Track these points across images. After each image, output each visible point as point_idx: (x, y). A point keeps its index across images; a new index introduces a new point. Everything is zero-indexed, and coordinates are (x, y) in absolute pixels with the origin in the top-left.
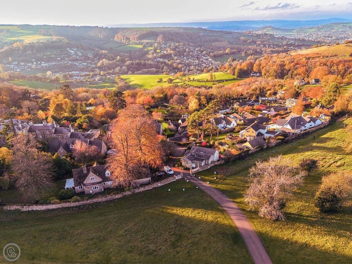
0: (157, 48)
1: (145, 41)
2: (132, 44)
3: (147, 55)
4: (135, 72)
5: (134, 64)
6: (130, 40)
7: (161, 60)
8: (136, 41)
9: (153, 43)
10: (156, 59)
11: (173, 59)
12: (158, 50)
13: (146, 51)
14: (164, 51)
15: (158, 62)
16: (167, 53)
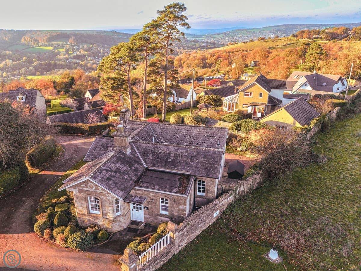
0: (69, 49)
1: (55, 43)
2: (41, 46)
3: (57, 56)
4: (45, 73)
5: (43, 64)
6: (38, 42)
7: (74, 61)
8: (46, 43)
9: (65, 45)
10: (68, 60)
11: (87, 60)
12: (70, 51)
13: (56, 52)
14: (77, 52)
15: (70, 63)
16: (80, 55)
